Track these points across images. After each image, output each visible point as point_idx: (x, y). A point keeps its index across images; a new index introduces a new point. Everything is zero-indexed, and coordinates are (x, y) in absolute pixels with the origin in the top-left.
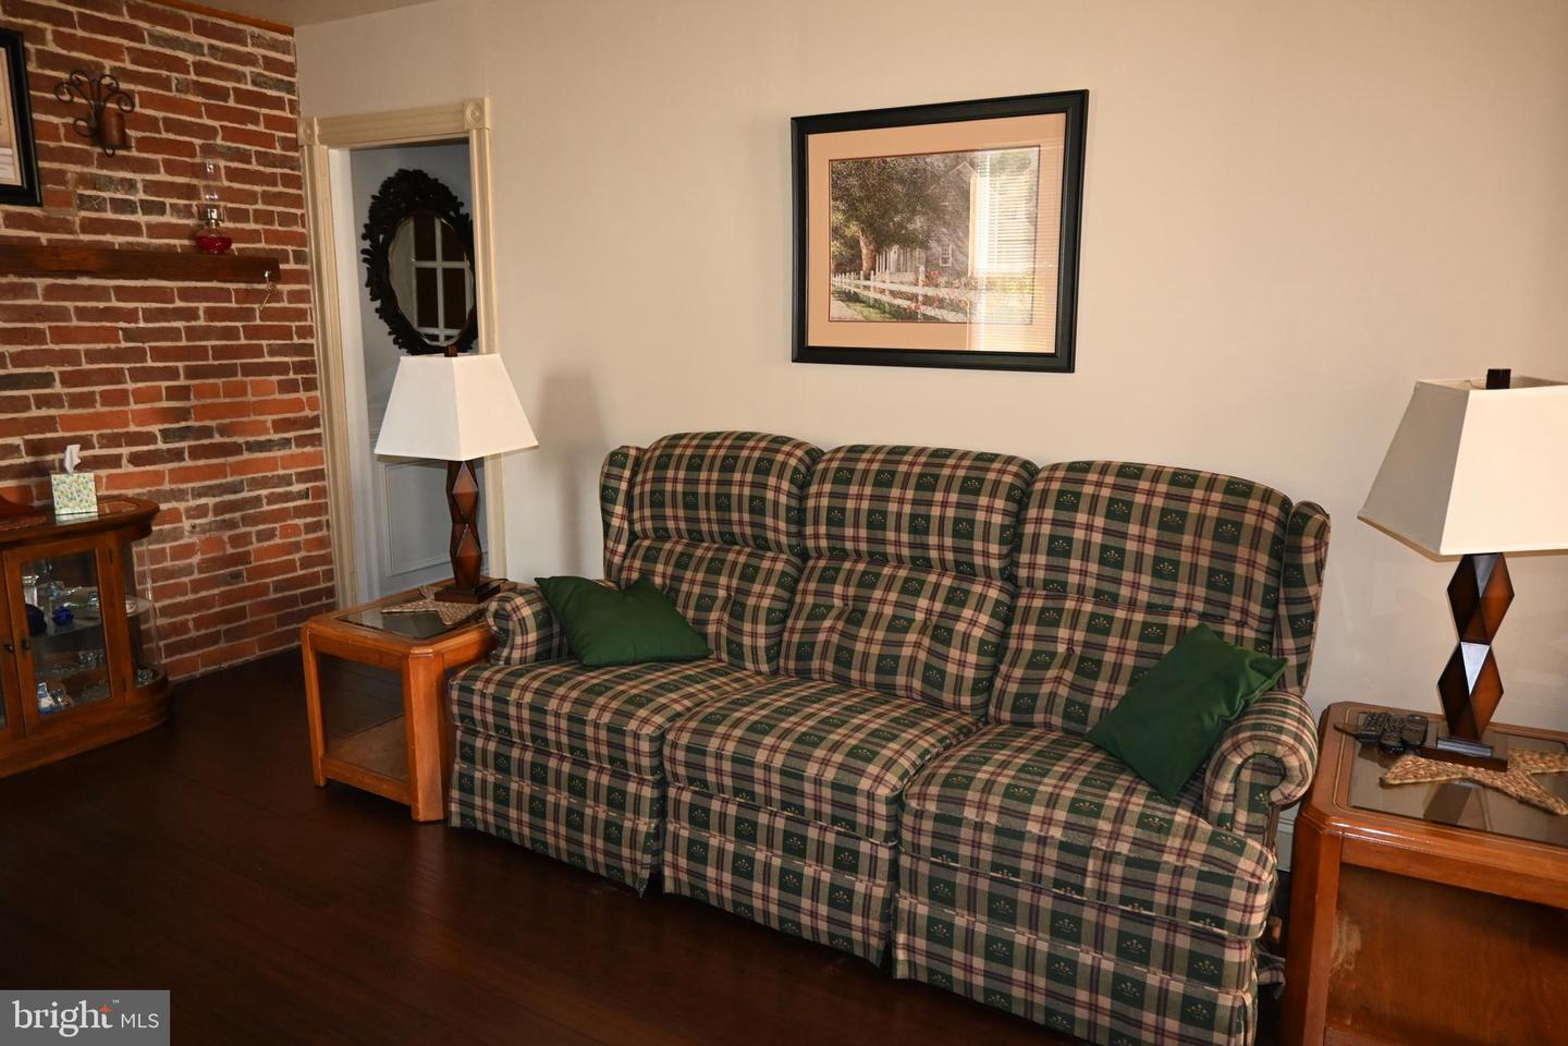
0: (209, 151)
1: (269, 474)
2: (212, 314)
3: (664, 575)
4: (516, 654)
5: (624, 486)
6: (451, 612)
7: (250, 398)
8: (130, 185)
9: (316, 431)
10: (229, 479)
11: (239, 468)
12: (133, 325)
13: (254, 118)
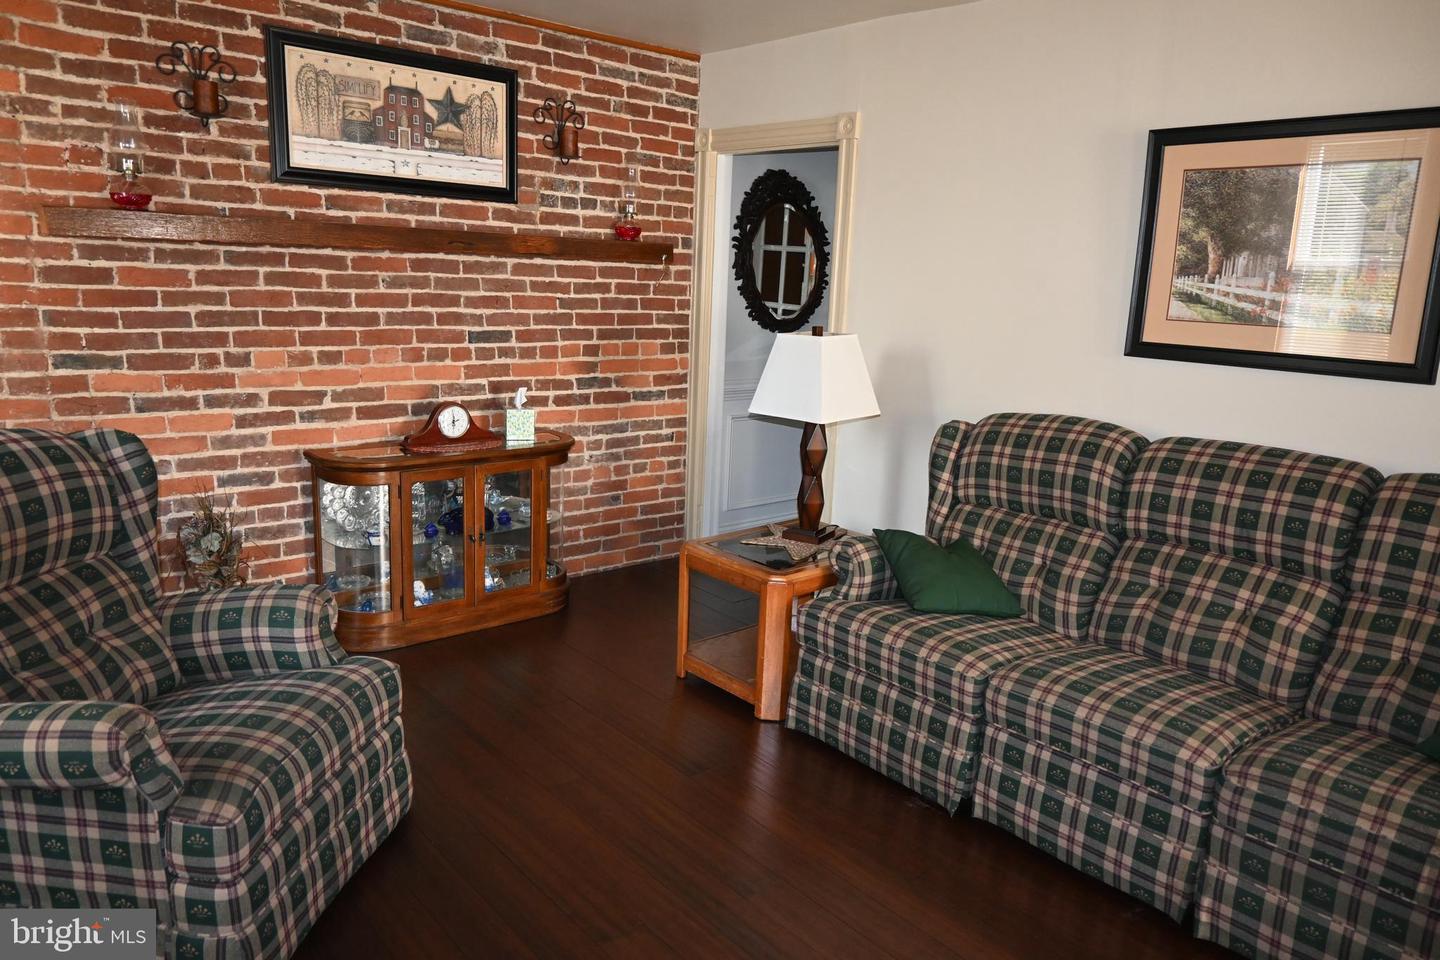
0: (631, 158)
1: (647, 419)
2: (620, 288)
3: (983, 539)
4: (854, 592)
5: (952, 456)
6: (797, 549)
7: (640, 357)
8: (575, 186)
9: (683, 386)
10: (619, 421)
11: (626, 413)
12: (566, 296)
13: (664, 130)
